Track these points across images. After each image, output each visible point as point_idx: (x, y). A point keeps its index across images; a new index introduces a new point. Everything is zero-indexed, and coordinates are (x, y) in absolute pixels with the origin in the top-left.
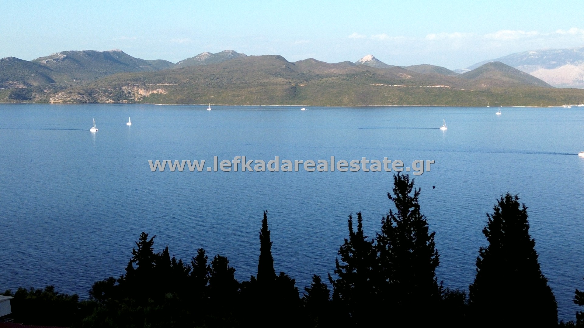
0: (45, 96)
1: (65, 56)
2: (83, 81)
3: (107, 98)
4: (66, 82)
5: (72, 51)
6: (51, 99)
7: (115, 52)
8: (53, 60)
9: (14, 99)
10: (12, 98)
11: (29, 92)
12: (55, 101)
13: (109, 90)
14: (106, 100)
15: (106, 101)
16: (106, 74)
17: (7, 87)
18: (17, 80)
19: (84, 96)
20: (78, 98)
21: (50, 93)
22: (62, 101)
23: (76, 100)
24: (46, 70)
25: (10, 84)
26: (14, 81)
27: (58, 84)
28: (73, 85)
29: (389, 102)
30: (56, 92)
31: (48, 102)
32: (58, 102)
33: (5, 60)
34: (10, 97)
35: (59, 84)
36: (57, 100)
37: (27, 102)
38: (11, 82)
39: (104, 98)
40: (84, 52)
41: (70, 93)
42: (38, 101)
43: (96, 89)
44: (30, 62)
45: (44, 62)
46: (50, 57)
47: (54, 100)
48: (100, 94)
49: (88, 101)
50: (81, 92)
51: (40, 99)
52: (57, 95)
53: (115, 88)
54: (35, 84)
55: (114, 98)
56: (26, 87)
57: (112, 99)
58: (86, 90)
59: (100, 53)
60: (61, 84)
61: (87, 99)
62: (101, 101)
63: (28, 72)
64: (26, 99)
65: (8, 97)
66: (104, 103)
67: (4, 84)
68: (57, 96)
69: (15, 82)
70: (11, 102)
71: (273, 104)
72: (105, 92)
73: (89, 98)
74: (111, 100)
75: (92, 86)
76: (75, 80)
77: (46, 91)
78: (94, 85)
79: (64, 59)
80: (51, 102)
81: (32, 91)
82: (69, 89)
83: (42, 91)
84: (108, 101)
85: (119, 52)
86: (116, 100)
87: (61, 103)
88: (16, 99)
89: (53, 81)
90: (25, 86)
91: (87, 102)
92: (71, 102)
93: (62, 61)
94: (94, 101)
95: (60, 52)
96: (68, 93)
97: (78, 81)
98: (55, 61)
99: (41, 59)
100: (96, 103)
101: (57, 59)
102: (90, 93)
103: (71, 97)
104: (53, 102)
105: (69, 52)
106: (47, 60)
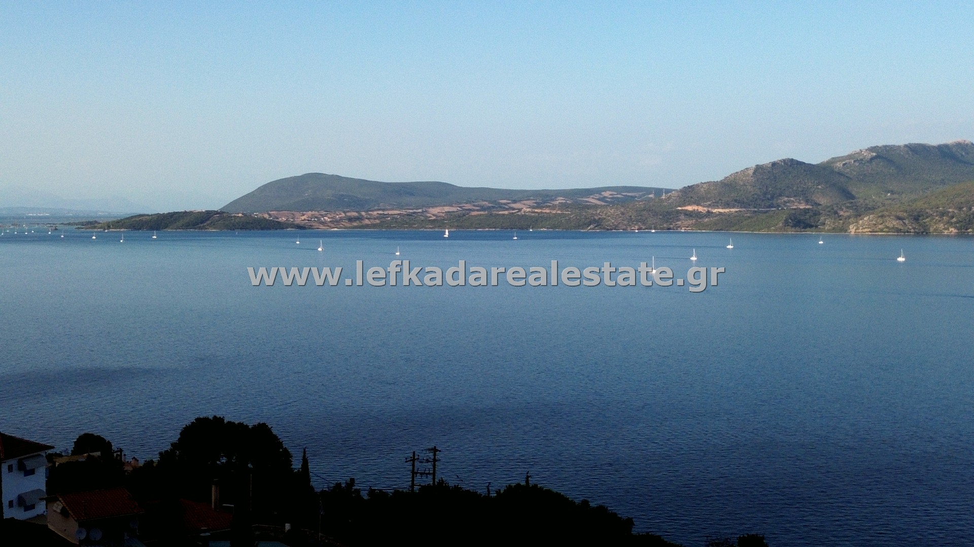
0: (841, 222)
1: (874, 154)
2: (903, 196)
3: (946, 226)
4: (874, 197)
5: (885, 147)
6: (851, 227)
7: (959, 145)
8: (854, 161)
9: (792, 227)
10: (788, 225)
11: (815, 214)
13: (949, 212)
15: (943, 230)
16: (943, 182)
17: (779, 206)
18: (795, 196)
19: (907, 222)
20: (897, 226)
21: (849, 217)
22: (869, 230)
23: (893, 228)
24: (842, 179)
25: (785, 201)
26: (791, 197)
27: (862, 201)
28: (887, 202)
30: (858, 215)
31: (846, 231)
32: (862, 232)
33: (779, 163)
34: (786, 223)
35: (864, 202)
36: (861, 228)
37: (813, 232)
38: (786, 199)
40: (906, 146)
41: (882, 216)
42: (829, 231)
43: (928, 211)
44: (817, 166)
45: (839, 165)
46: (850, 157)
47: (855, 228)
48: (934, 219)
49: (912, 230)
50: (901, 214)
51: (833, 226)
52: (861, 219)
53: (960, 209)
54: (824, 201)
55: (958, 225)
56: (811, 207)
57: (954, 227)
58: (910, 212)
59: (934, 147)
60: (867, 202)
61: (910, 227)
62: (935, 229)
63: (814, 182)
64: (811, 226)
65: (783, 223)
66: (940, 235)
67: (774, 202)
68: (861, 222)
69: (792, 199)
70: (787, 232)
72: (943, 214)
73: (914, 226)
74: (953, 229)
75: (920, 205)
76: (889, 194)
77: (841, 213)
78: (924, 204)
79: (872, 159)
80: (851, 232)
81: (820, 215)
82: (880, 209)
83: (836, 213)
84: (947, 231)
85: (967, 145)
86: (961, 229)
87: (867, 233)
88: (795, 226)
89: (853, 197)
90: (807, 204)
91: (911, 232)
92: (884, 232)
93: (868, 162)
94: (922, 230)
95: (867, 148)
96: (879, 217)
97: (895, 196)
98: (857, 164)
99: (834, 160)
100: (927, 233)
101: (862, 160)
102: (917, 218)
103: (883, 224)
104: (855, 232)
105: (880, 147)
106: (844, 162)
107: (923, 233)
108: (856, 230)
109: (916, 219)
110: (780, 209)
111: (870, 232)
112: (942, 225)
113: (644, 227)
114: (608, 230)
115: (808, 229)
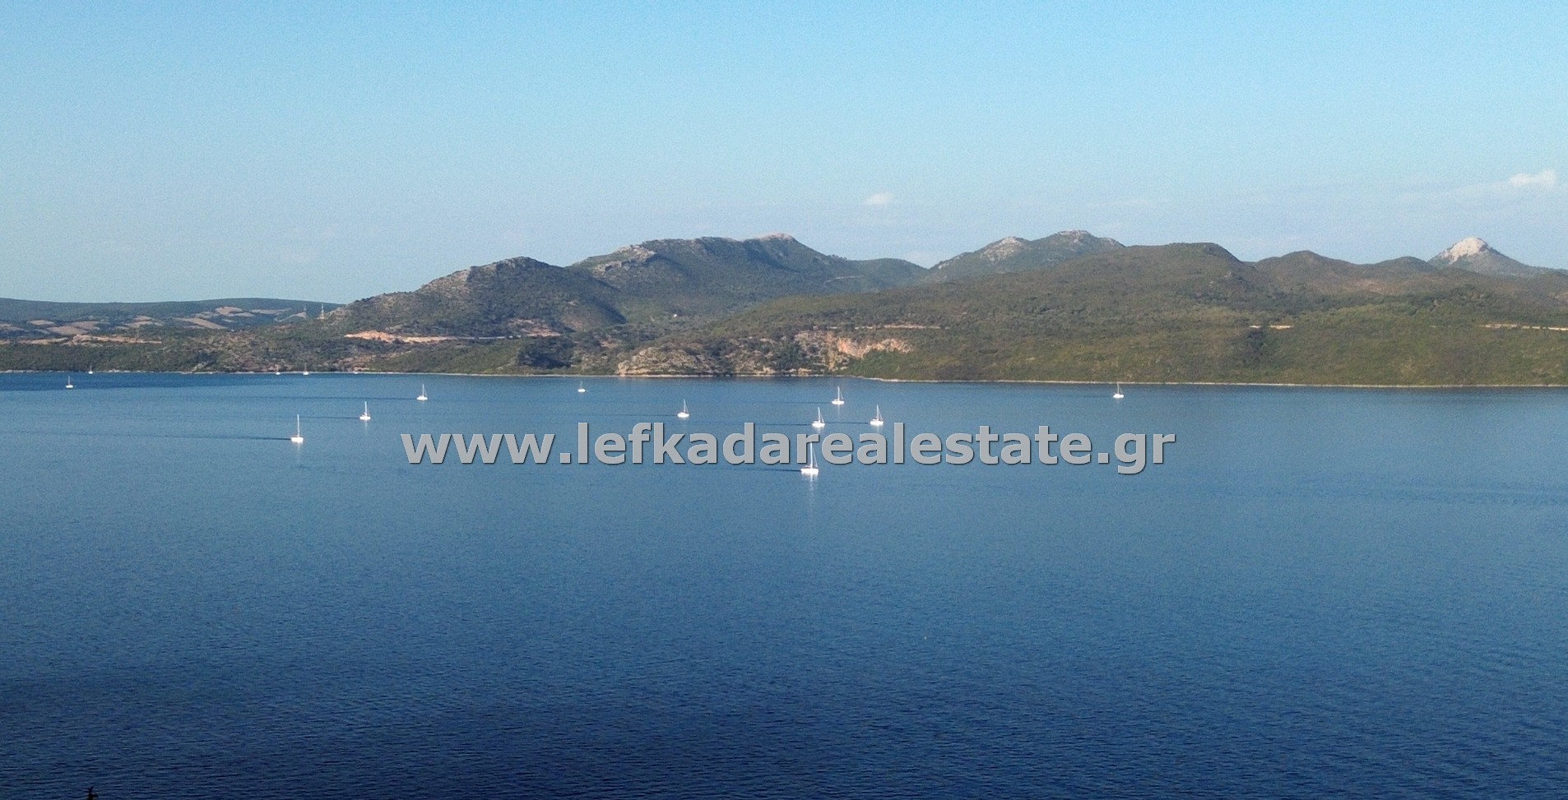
0: (606, 358)
1: (652, 253)
2: (696, 317)
3: (758, 364)
4: (653, 320)
5: (669, 241)
6: (620, 366)
7: (774, 241)
8: (623, 264)
9: (530, 366)
10: (524, 364)
11: (565, 346)
12: (629, 372)
13: (762, 343)
14: (755, 369)
15: (755, 371)
16: (753, 298)
17: (510, 333)
18: (534, 317)
19: (702, 358)
20: (687, 365)
21: (617, 350)
22: (646, 371)
23: (682, 368)
24: (605, 291)
25: (519, 326)
26: (527, 319)
27: (635, 325)
28: (673, 328)
29: (1535, 375)
30: (631, 348)
31: (612, 372)
32: (638, 374)
33: (507, 265)
34: (521, 360)
35: (638, 327)
36: (636, 367)
37: (562, 374)
38: (520, 321)
39: (751, 364)
40: (698, 241)
41: (666, 350)
42: (587, 372)
43: (732, 341)
44: (567, 269)
45: (600, 269)
46: (616, 256)
47: (626, 368)
48: (741, 354)
49: (710, 371)
50: (694, 347)
51: (593, 365)
52: (635, 354)
53: (778, 338)
54: (578, 325)
55: (775, 363)
56: (558, 335)
57: (770, 366)
58: (706, 343)
59: (738, 243)
60: (643, 327)
61: (707, 366)
62: (742, 370)
63: (563, 295)
64: (560, 365)
65: (516, 360)
66: (749, 378)
67: (502, 326)
68: (634, 358)
69: (530, 322)
70: (522, 373)
71: (1199, 379)
72: (753, 346)
73: (713, 364)
74: (768, 369)
75: (719, 332)
76: (675, 315)
77: (605, 344)
78: (726, 330)
79: (650, 260)
80: (619, 374)
81: (572, 346)
82: (661, 339)
83: (598, 344)
84: (760, 372)
85: (787, 240)
86: (780, 369)
87: (644, 376)
88: (535, 364)
89: (622, 320)
90: (554, 331)
91: (708, 374)
92: (669, 373)
93: (643, 265)
94: (724, 371)
95: (640, 243)
96: (662, 350)
97: (683, 319)
98: (626, 268)
99: (592, 261)
100: (731, 375)
101: (633, 261)
102: (716, 351)
103: (669, 362)
104: (626, 374)
105: (661, 243)
106: (607, 265)
107: (726, 374)
108: (627, 370)
109: (716, 354)
110: (511, 337)
111: (649, 373)
112: (753, 362)
113: (290, 367)
114: (228, 371)
115: (555, 369)
